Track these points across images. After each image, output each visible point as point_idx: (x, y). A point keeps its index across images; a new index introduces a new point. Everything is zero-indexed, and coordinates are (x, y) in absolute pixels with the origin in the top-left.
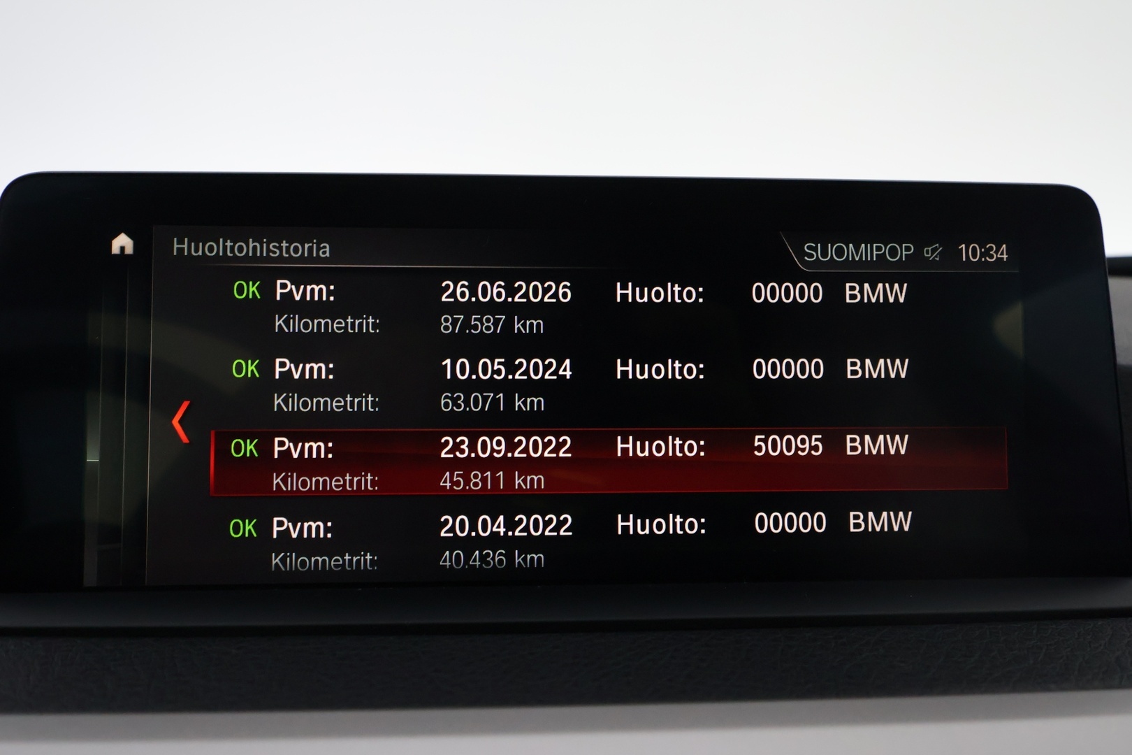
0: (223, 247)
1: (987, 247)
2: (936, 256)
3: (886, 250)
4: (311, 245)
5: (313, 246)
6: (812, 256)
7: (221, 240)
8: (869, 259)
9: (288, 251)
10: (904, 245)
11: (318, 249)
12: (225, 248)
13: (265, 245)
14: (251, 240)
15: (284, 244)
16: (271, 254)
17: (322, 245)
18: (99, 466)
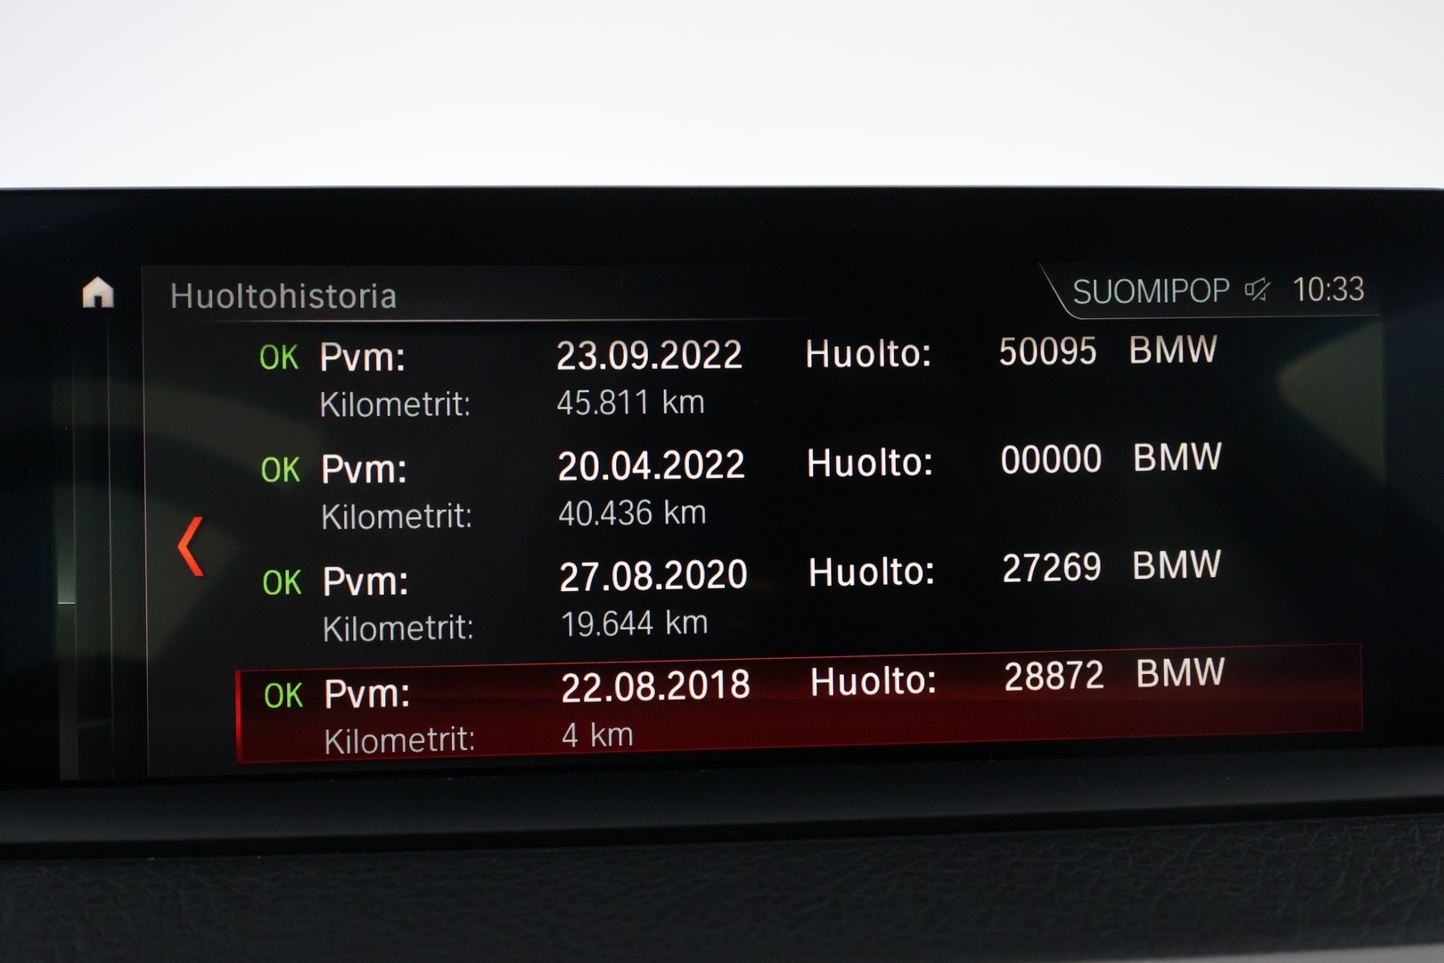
0: (243, 296)
1: (1335, 280)
2: (1262, 296)
3: (1190, 287)
4: (368, 291)
5: (371, 293)
6: (1084, 297)
7: (240, 285)
8: (1166, 301)
9: (336, 301)
10: (1216, 280)
11: (380, 297)
12: (245, 296)
13: (303, 292)
14: (282, 285)
15: (331, 291)
16: (312, 305)
17: (384, 292)
18: (76, 608)
